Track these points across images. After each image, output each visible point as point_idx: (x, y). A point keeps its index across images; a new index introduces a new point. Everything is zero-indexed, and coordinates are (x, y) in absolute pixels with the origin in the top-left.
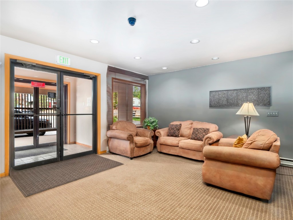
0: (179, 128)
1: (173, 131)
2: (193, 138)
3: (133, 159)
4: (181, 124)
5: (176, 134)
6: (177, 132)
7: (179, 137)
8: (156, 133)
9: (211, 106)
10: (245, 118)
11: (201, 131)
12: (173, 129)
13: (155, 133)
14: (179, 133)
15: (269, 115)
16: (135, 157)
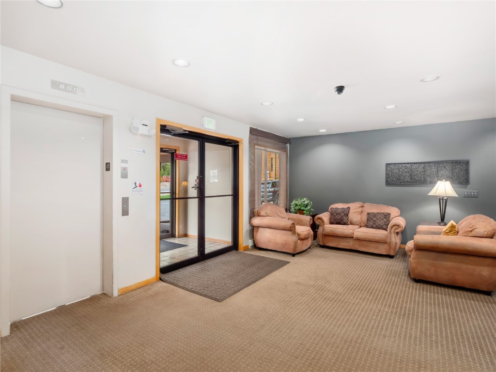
0: (346, 212)
1: (340, 216)
2: (370, 226)
3: (296, 256)
4: (349, 208)
5: (344, 221)
6: (346, 218)
7: (348, 224)
8: (315, 220)
9: (388, 183)
10: (440, 199)
11: (380, 216)
12: (340, 214)
13: (313, 219)
14: (348, 219)
15: (466, 196)
16: (298, 253)
